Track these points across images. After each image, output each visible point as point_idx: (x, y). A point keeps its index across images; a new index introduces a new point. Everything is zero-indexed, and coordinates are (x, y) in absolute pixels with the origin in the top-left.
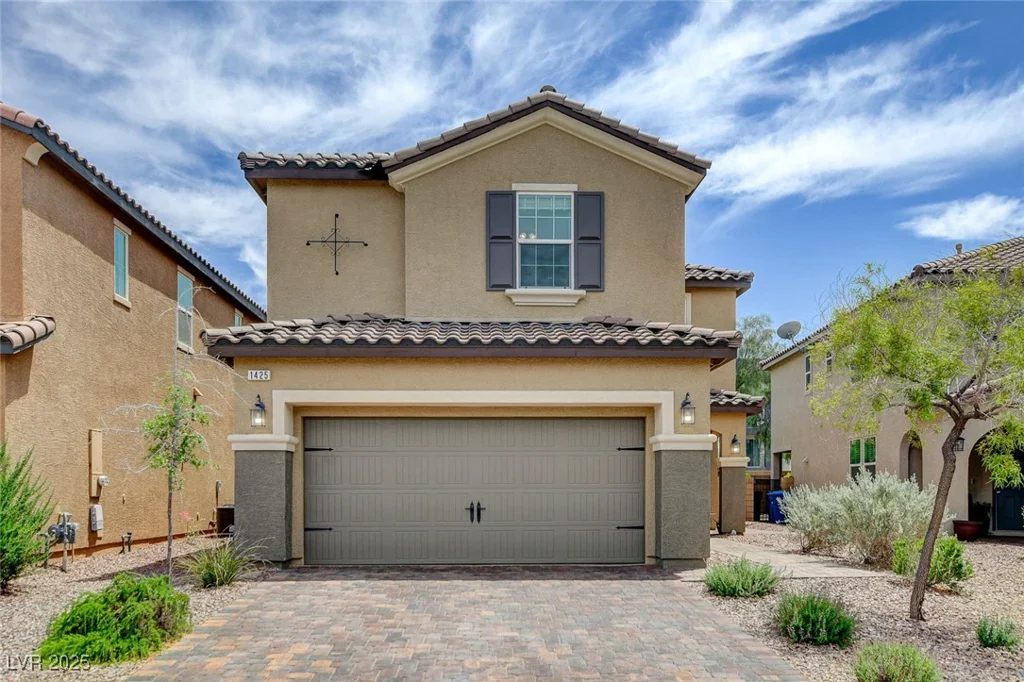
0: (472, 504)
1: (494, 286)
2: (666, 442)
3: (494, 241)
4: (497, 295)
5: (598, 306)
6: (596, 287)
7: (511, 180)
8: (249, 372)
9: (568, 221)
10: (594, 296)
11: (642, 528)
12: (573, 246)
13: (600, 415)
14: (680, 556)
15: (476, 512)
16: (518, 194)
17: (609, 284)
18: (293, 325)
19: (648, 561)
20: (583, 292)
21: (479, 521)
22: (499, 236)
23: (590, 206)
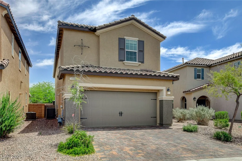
0: (120, 112)
1: (120, 60)
2: (164, 98)
3: (120, 49)
4: (121, 62)
5: (143, 66)
6: (143, 62)
7: (124, 36)
8: (70, 78)
9: (137, 46)
10: (142, 64)
11: (156, 117)
12: (137, 52)
13: (148, 92)
14: (167, 124)
15: (121, 114)
16: (126, 39)
17: (145, 62)
18: (78, 66)
19: (158, 125)
20: (140, 63)
21: (121, 116)
22: (121, 49)
23: (141, 43)
